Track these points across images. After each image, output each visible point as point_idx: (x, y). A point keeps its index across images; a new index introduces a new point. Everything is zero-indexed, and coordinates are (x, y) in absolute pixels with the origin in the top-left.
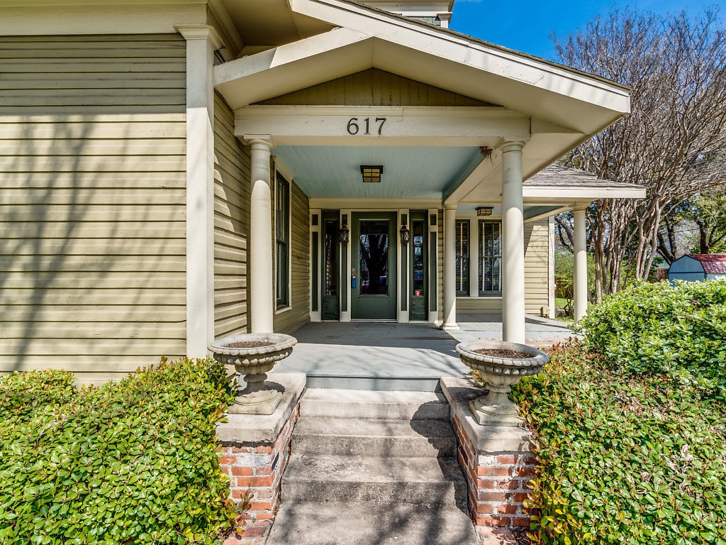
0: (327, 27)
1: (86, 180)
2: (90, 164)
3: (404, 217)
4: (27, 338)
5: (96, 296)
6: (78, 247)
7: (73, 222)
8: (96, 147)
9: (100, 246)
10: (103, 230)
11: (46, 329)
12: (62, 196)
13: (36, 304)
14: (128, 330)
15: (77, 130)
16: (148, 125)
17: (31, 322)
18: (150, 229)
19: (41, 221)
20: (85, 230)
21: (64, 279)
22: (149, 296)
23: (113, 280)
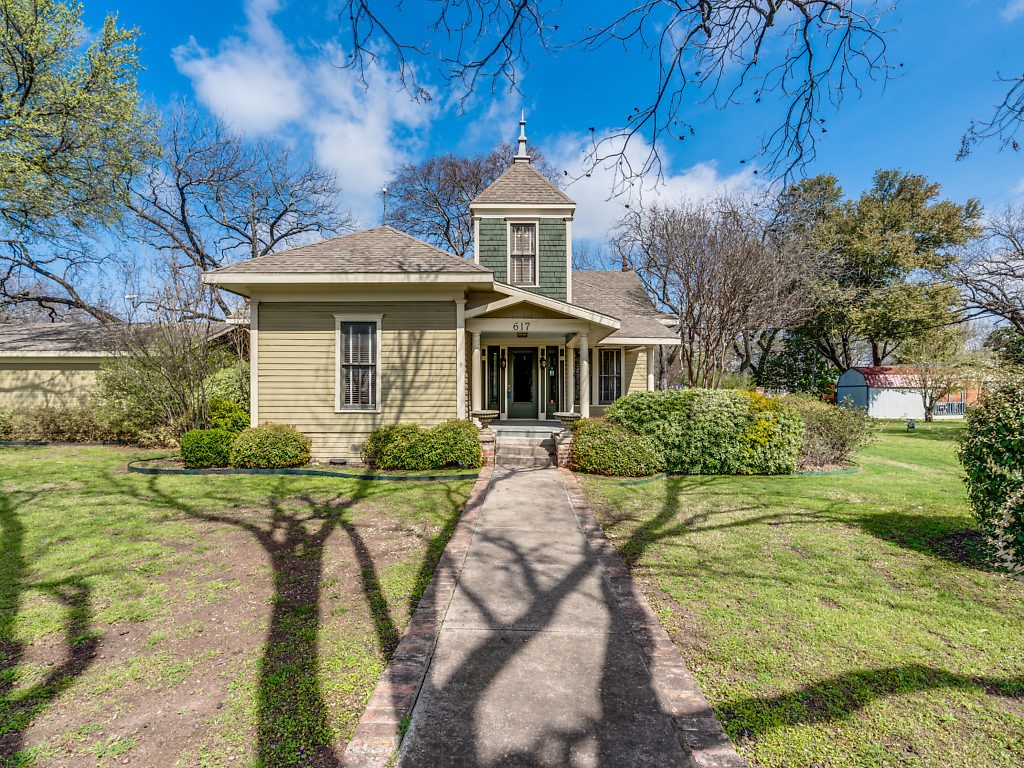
0: (508, 296)
1: (421, 354)
2: (424, 348)
3: (543, 350)
4: (400, 412)
5: (424, 397)
6: (417, 379)
7: (417, 370)
8: (424, 342)
9: (425, 379)
10: (427, 372)
11: (406, 409)
12: (412, 360)
13: (403, 400)
14: (435, 410)
15: (418, 336)
16: (444, 334)
17: (402, 406)
18: (443, 372)
19: (405, 370)
20: (420, 373)
21: (412, 391)
22: (442, 397)
23: (430, 391)
